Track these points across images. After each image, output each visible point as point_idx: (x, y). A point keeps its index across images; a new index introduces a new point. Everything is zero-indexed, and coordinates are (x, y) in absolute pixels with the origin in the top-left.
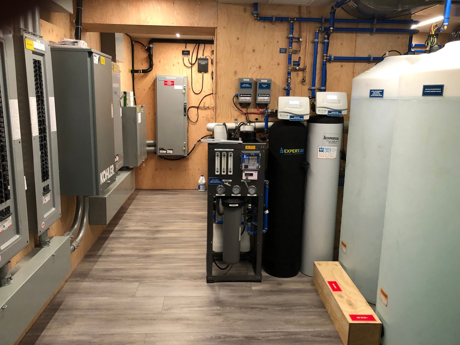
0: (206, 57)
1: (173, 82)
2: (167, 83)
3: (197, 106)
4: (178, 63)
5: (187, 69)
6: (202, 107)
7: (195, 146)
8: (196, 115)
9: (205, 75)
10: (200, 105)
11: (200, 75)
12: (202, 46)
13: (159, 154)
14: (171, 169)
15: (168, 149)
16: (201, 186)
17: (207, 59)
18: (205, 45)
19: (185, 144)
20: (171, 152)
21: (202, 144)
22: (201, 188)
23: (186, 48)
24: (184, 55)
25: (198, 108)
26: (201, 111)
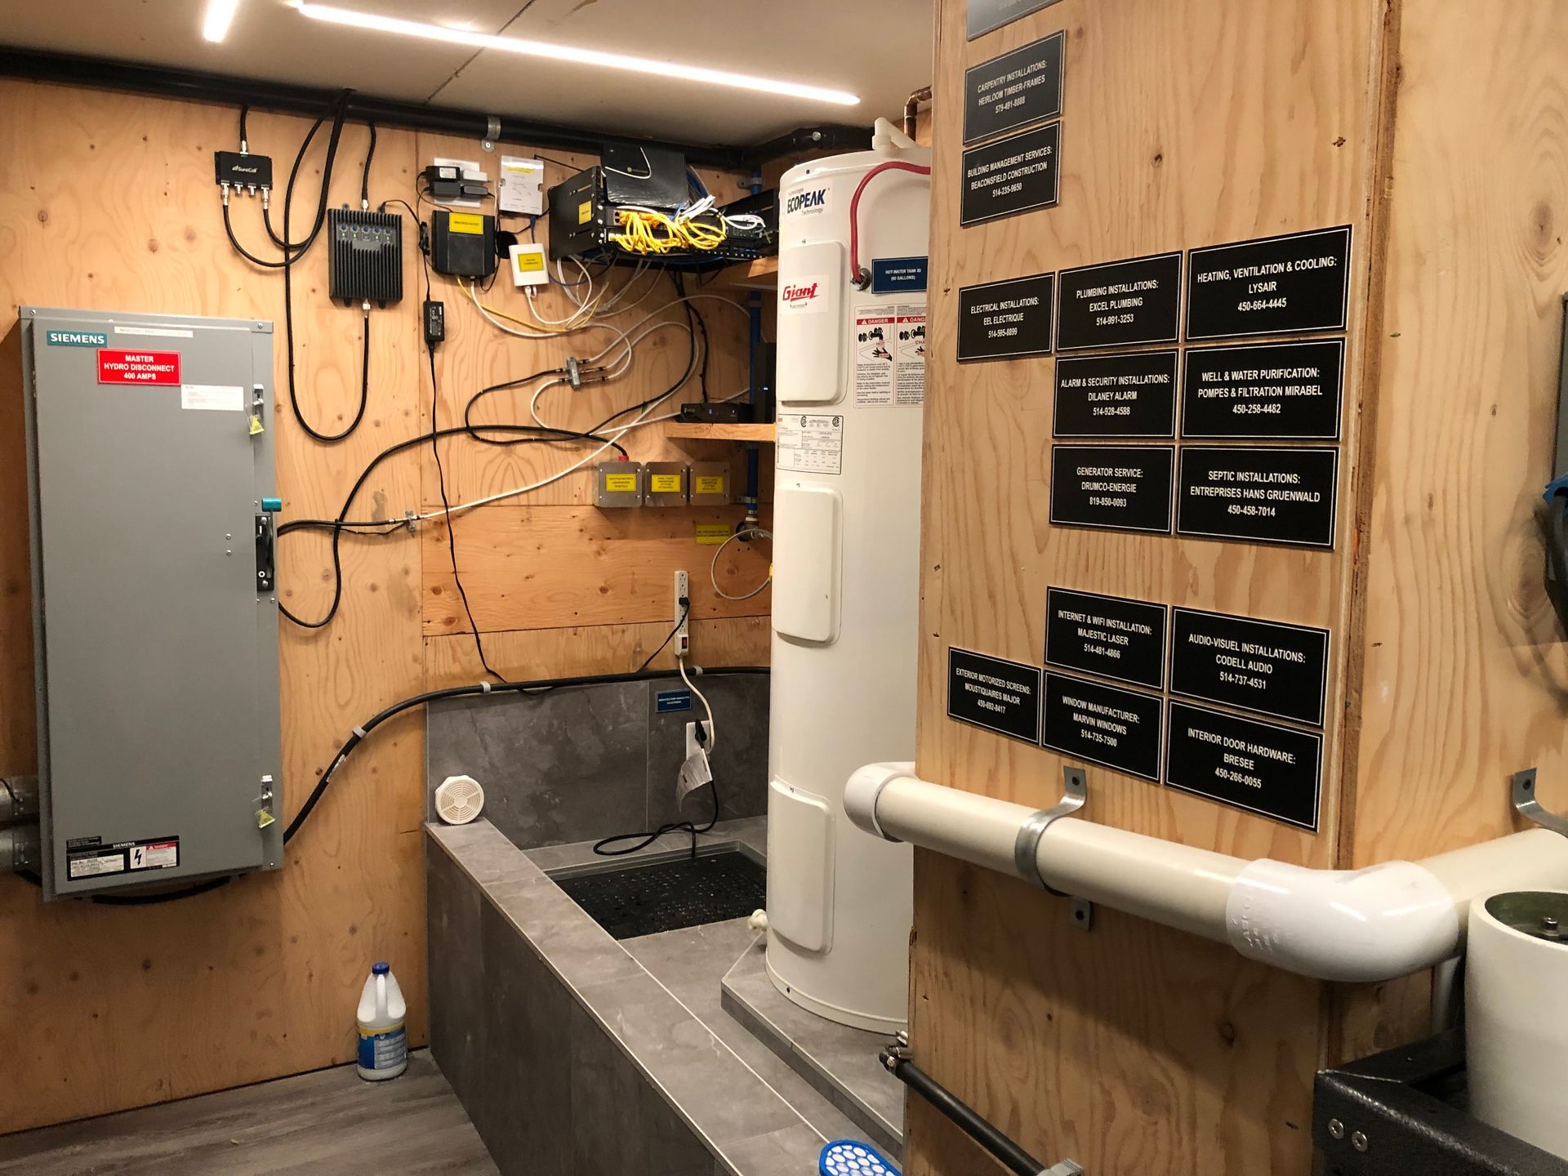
0: (382, 209)
1: (172, 359)
2: (121, 366)
3: (333, 520)
4: (190, 237)
5: (254, 277)
6: (363, 521)
7: (322, 785)
8: (326, 577)
9: (383, 321)
10: (350, 511)
11: (348, 319)
12: (355, 139)
13: (63, 886)
14: (147, 966)
15: (139, 843)
16: (381, 1045)
17: (395, 223)
18: (377, 129)
19: (267, 787)
20: (166, 856)
21: (373, 764)
22: (380, 1058)
23: (243, 137)
24: (232, 186)
25: (336, 529)
26: (358, 547)
